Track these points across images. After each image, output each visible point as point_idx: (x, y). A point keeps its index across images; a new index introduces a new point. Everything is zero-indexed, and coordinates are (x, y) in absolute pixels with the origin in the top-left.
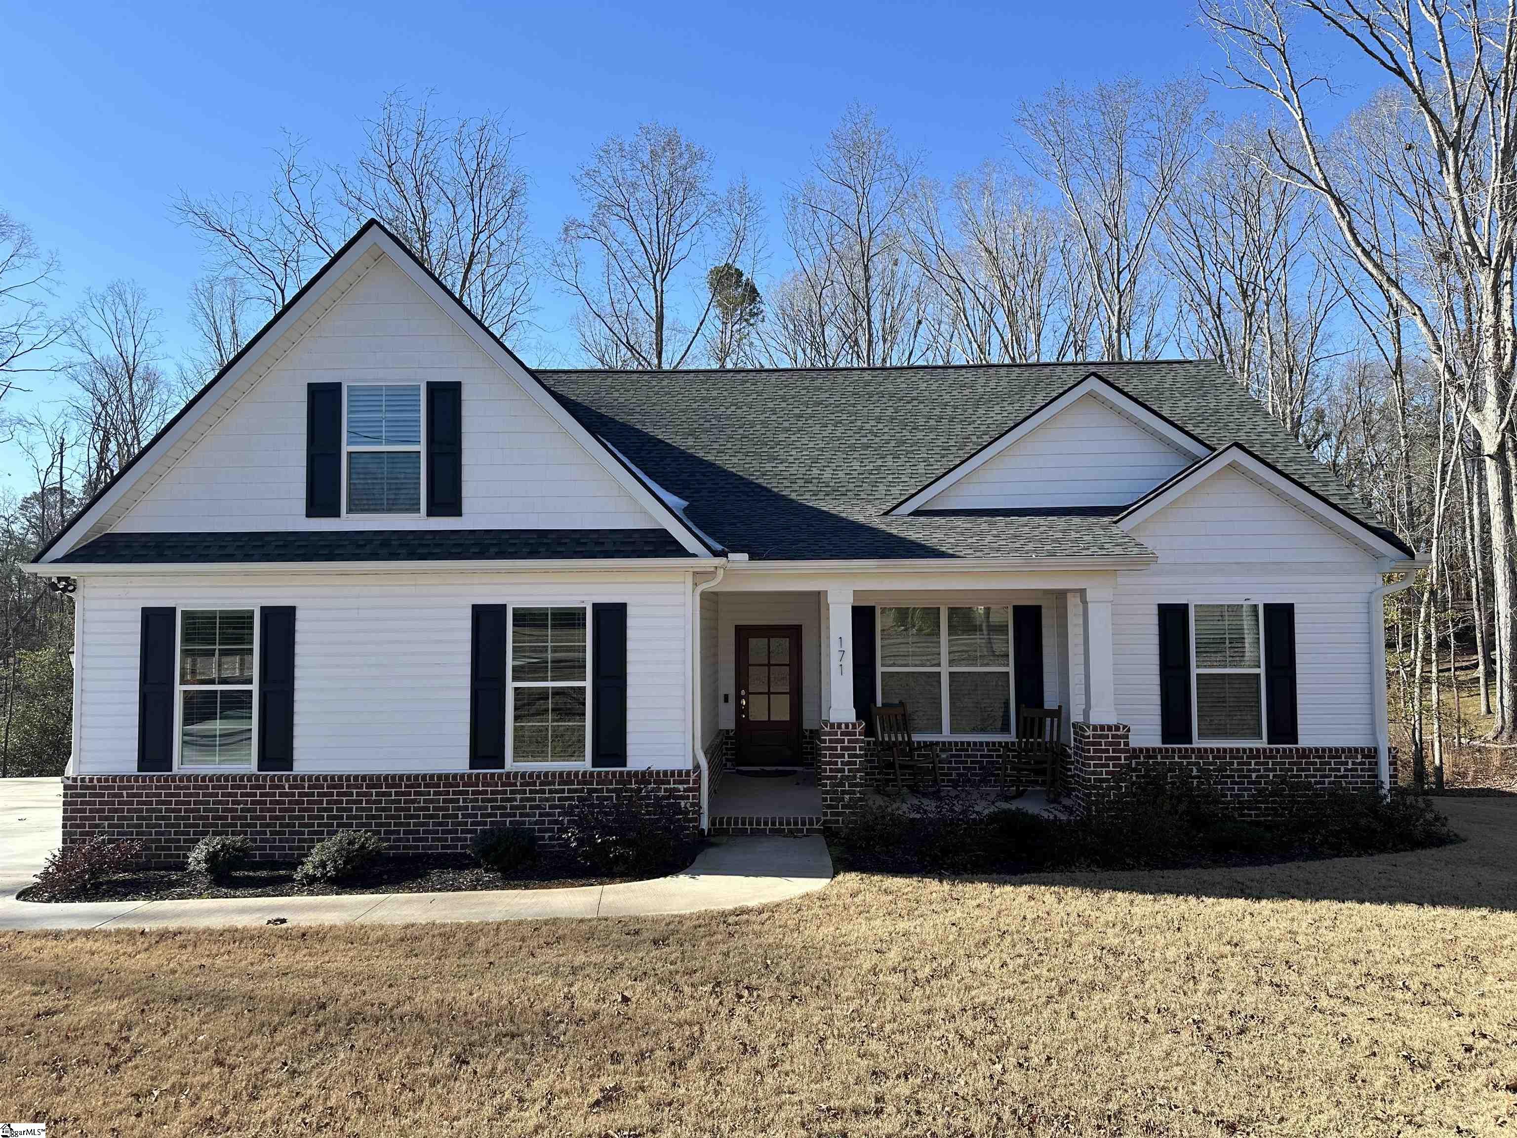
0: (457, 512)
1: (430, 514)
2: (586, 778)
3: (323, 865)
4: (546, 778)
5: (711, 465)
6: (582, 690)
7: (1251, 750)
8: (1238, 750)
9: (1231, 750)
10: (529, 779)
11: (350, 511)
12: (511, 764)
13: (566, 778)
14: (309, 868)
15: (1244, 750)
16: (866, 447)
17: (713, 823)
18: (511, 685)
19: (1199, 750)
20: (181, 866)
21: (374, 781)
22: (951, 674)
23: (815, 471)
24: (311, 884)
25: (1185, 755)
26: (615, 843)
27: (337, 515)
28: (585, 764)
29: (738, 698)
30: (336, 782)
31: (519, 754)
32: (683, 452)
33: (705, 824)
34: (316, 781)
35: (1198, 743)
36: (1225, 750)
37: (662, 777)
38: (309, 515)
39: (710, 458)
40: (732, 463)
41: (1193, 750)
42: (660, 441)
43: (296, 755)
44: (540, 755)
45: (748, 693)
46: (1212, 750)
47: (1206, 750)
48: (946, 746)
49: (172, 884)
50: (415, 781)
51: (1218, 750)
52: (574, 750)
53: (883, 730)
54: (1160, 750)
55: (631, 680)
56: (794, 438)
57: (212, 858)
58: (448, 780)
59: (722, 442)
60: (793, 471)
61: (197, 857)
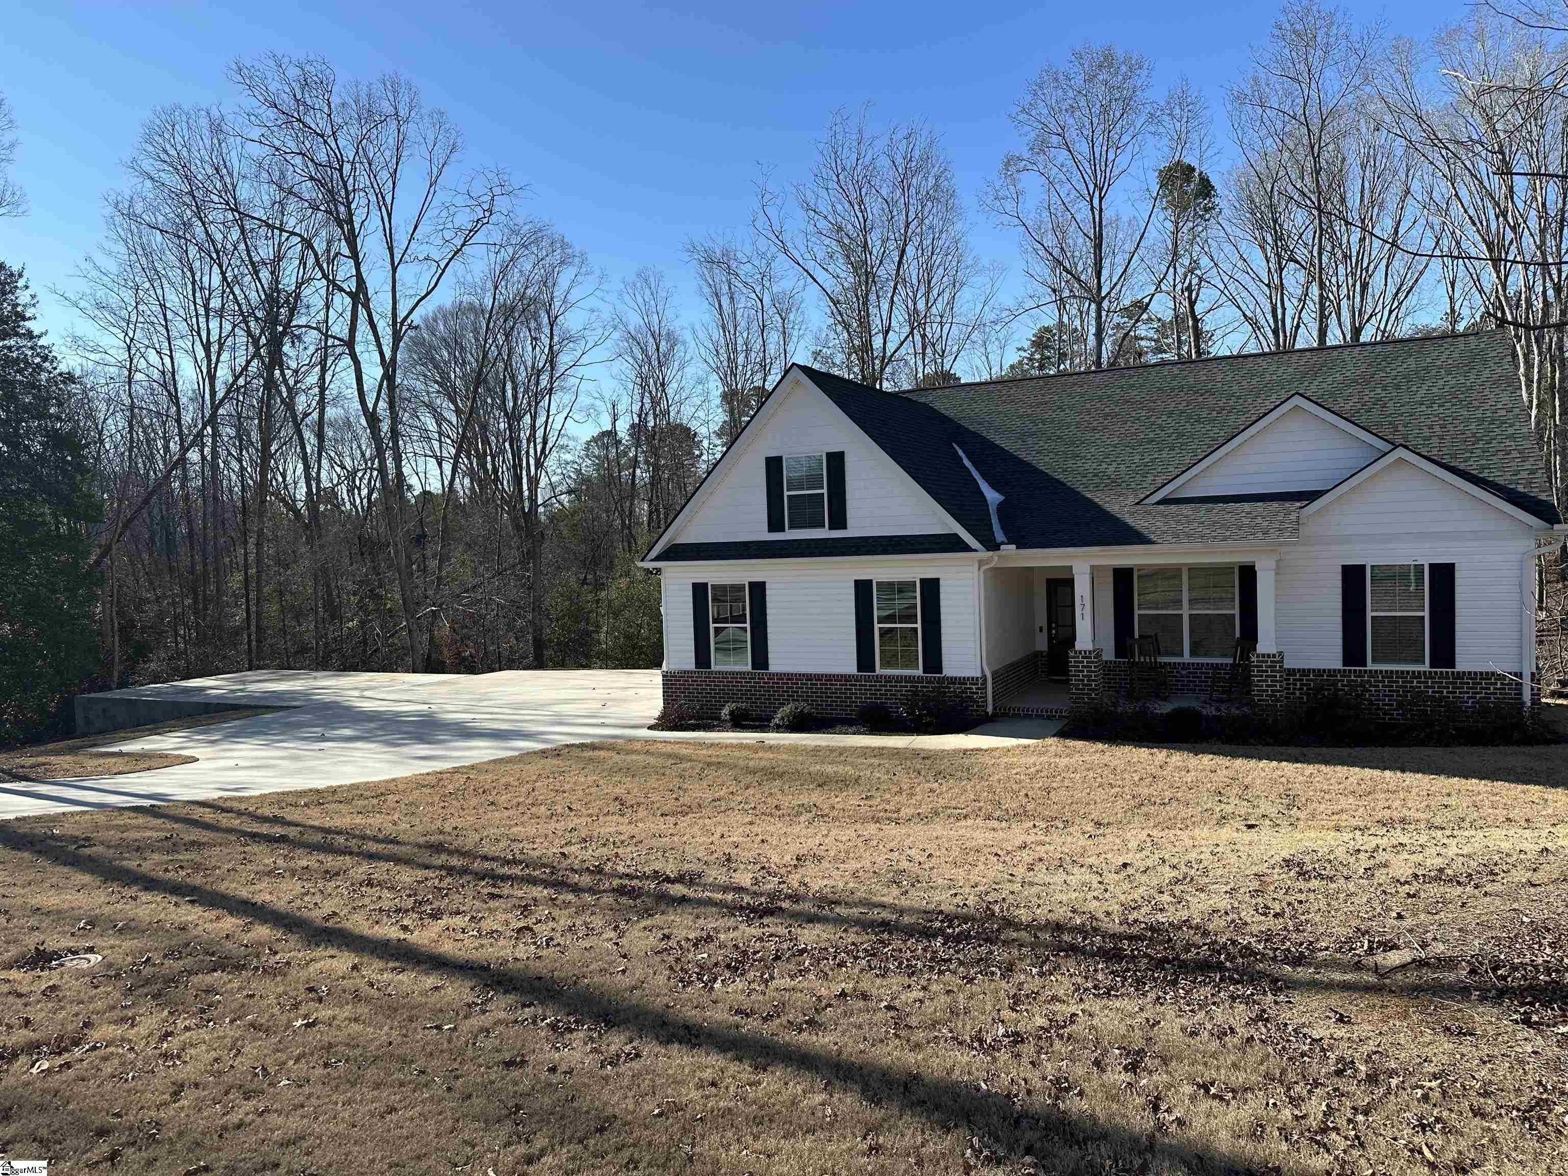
0: (844, 527)
1: (830, 528)
2: (920, 679)
3: (783, 719)
4: (899, 679)
5: (1028, 465)
6: (915, 630)
7: (1414, 672)
8: (1402, 672)
9: (1397, 672)
10: (889, 679)
11: (791, 527)
12: (879, 670)
13: (909, 679)
14: (777, 721)
15: (1408, 672)
16: (1151, 441)
17: (995, 709)
18: (877, 626)
19: (1371, 671)
20: (718, 718)
21: (809, 677)
22: (1190, 615)
23: (1104, 466)
24: (778, 729)
25: (1360, 674)
26: (926, 715)
27: (783, 530)
28: (919, 672)
29: (1050, 629)
30: (790, 676)
31: (882, 666)
32: (1011, 455)
33: (990, 709)
34: (780, 676)
35: (1370, 666)
36: (1392, 672)
37: (963, 681)
38: (770, 531)
39: (1029, 459)
40: (1044, 463)
41: (1365, 671)
42: (997, 446)
43: (770, 662)
44: (895, 666)
45: (1058, 626)
46: (1381, 671)
47: (1376, 671)
48: (1185, 666)
49: (714, 726)
50: (830, 677)
51: (1386, 671)
52: (913, 664)
53: (1140, 654)
54: (1339, 671)
55: (943, 624)
56: (1097, 436)
57: (732, 713)
58: (846, 678)
59: (1041, 443)
60: (1087, 466)
61: (725, 712)
